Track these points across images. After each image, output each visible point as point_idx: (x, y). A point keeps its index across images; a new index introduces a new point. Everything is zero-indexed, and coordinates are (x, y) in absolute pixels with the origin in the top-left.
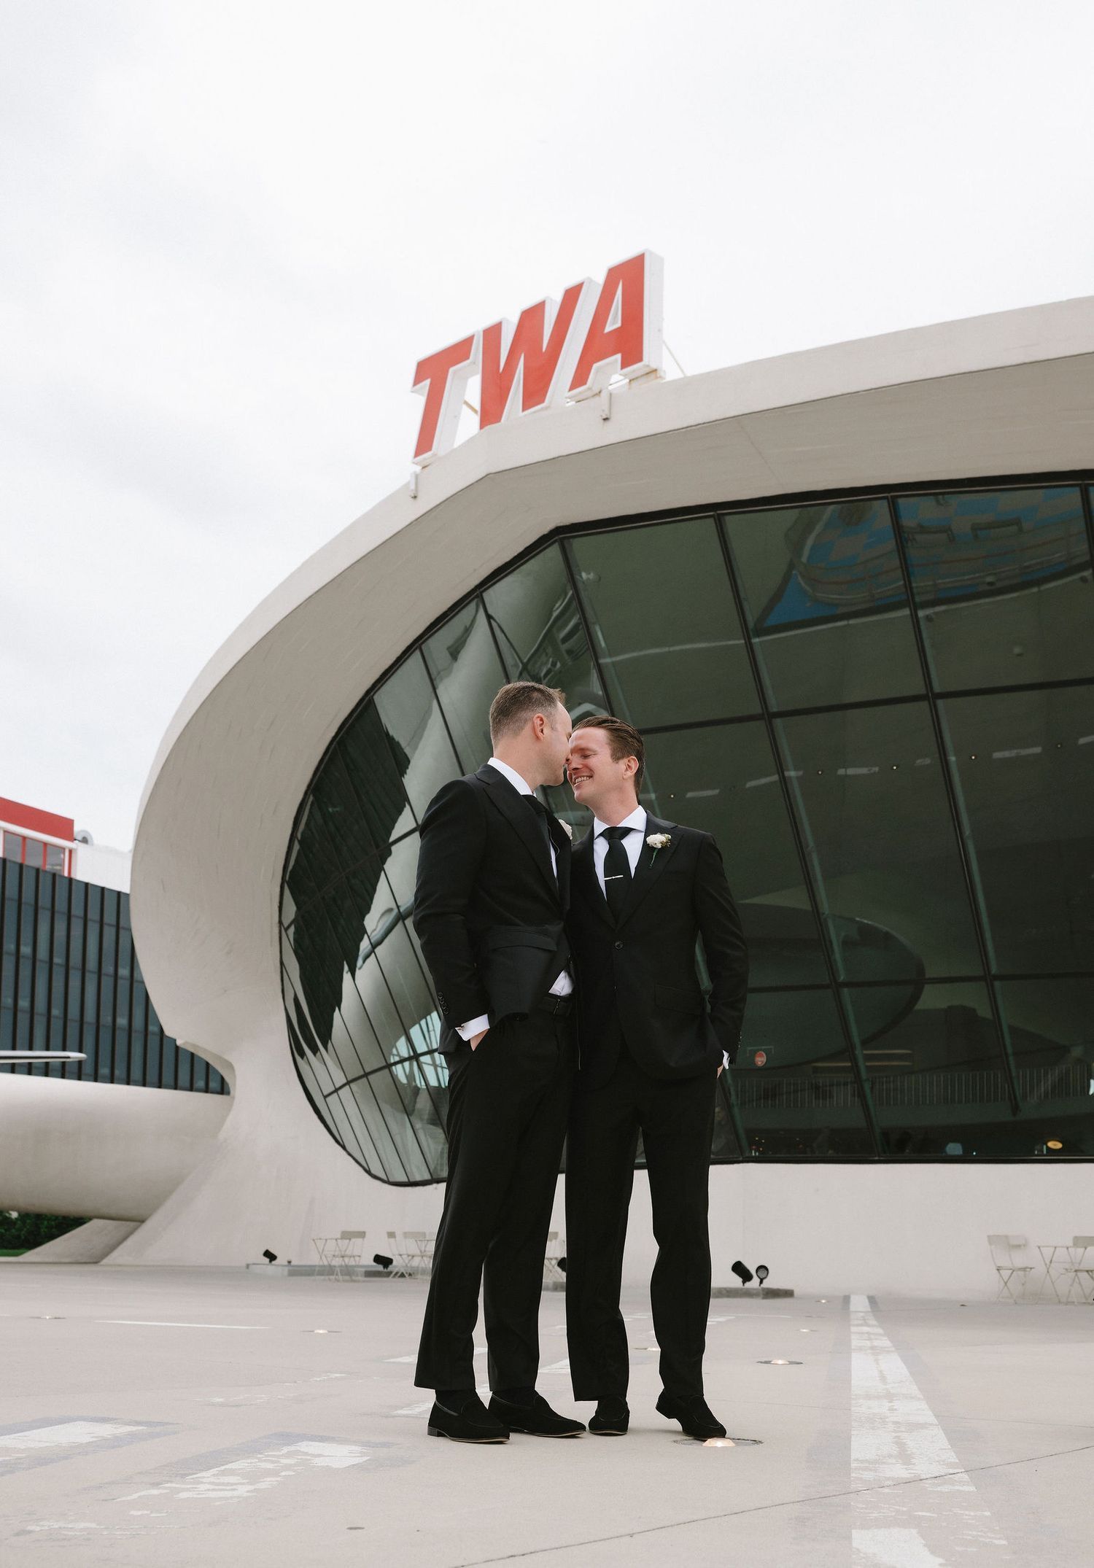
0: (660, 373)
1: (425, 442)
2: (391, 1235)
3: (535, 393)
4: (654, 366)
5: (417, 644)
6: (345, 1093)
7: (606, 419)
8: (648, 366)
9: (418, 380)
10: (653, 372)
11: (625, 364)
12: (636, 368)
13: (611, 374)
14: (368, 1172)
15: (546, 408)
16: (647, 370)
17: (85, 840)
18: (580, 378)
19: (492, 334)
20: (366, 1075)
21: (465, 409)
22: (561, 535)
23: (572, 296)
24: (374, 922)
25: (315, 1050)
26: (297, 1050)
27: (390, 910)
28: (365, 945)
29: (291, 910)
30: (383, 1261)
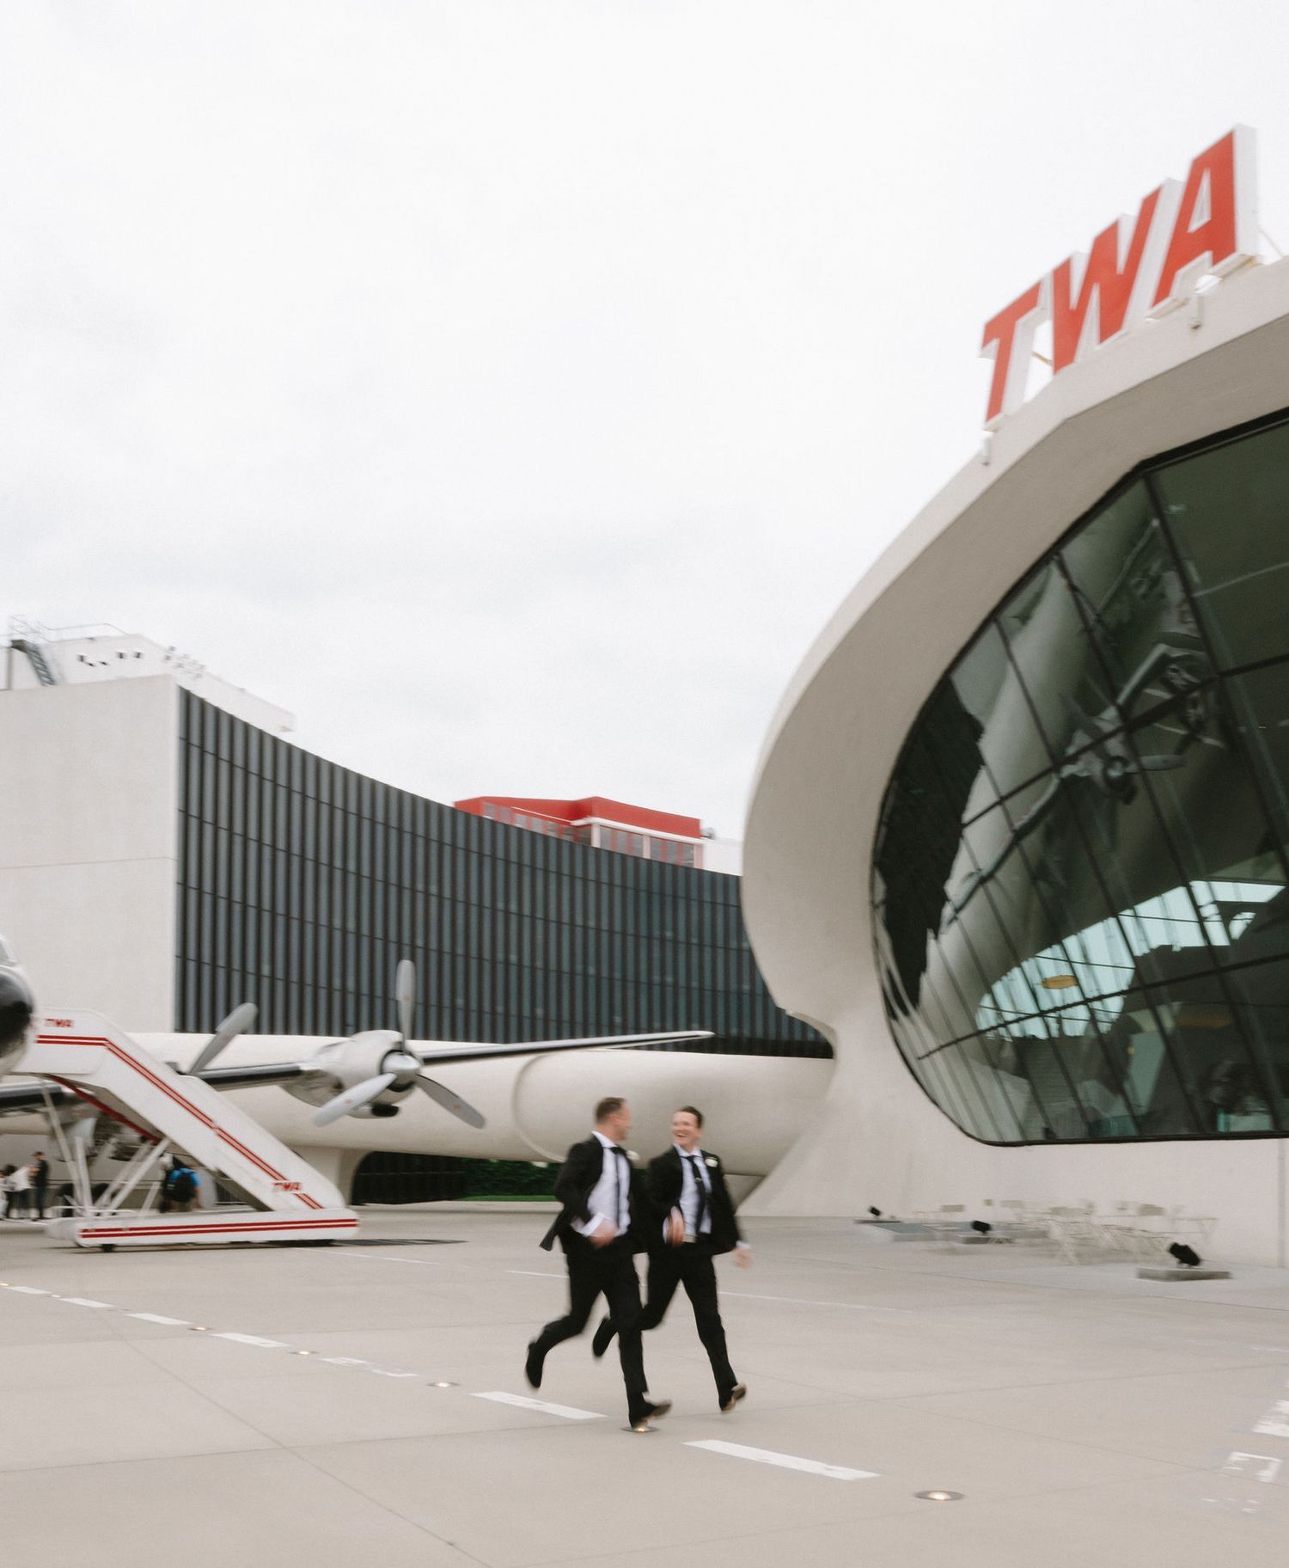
0: (1259, 260)
1: (995, 405)
2: (989, 1203)
3: (1111, 323)
4: (1250, 253)
5: (993, 617)
6: (937, 1056)
7: (1196, 327)
8: (1243, 255)
9: (986, 340)
10: (1249, 261)
11: (1216, 260)
12: (1229, 261)
13: (1202, 277)
14: (961, 1129)
15: (1126, 334)
16: (1242, 260)
17: (710, 837)
18: (1163, 290)
19: (1062, 274)
20: (957, 1041)
21: (1036, 362)
22: (1146, 470)
23: (1149, 205)
24: (955, 887)
25: (906, 1012)
26: (891, 1014)
27: (971, 875)
28: (948, 911)
29: (881, 887)
30: (981, 1227)
